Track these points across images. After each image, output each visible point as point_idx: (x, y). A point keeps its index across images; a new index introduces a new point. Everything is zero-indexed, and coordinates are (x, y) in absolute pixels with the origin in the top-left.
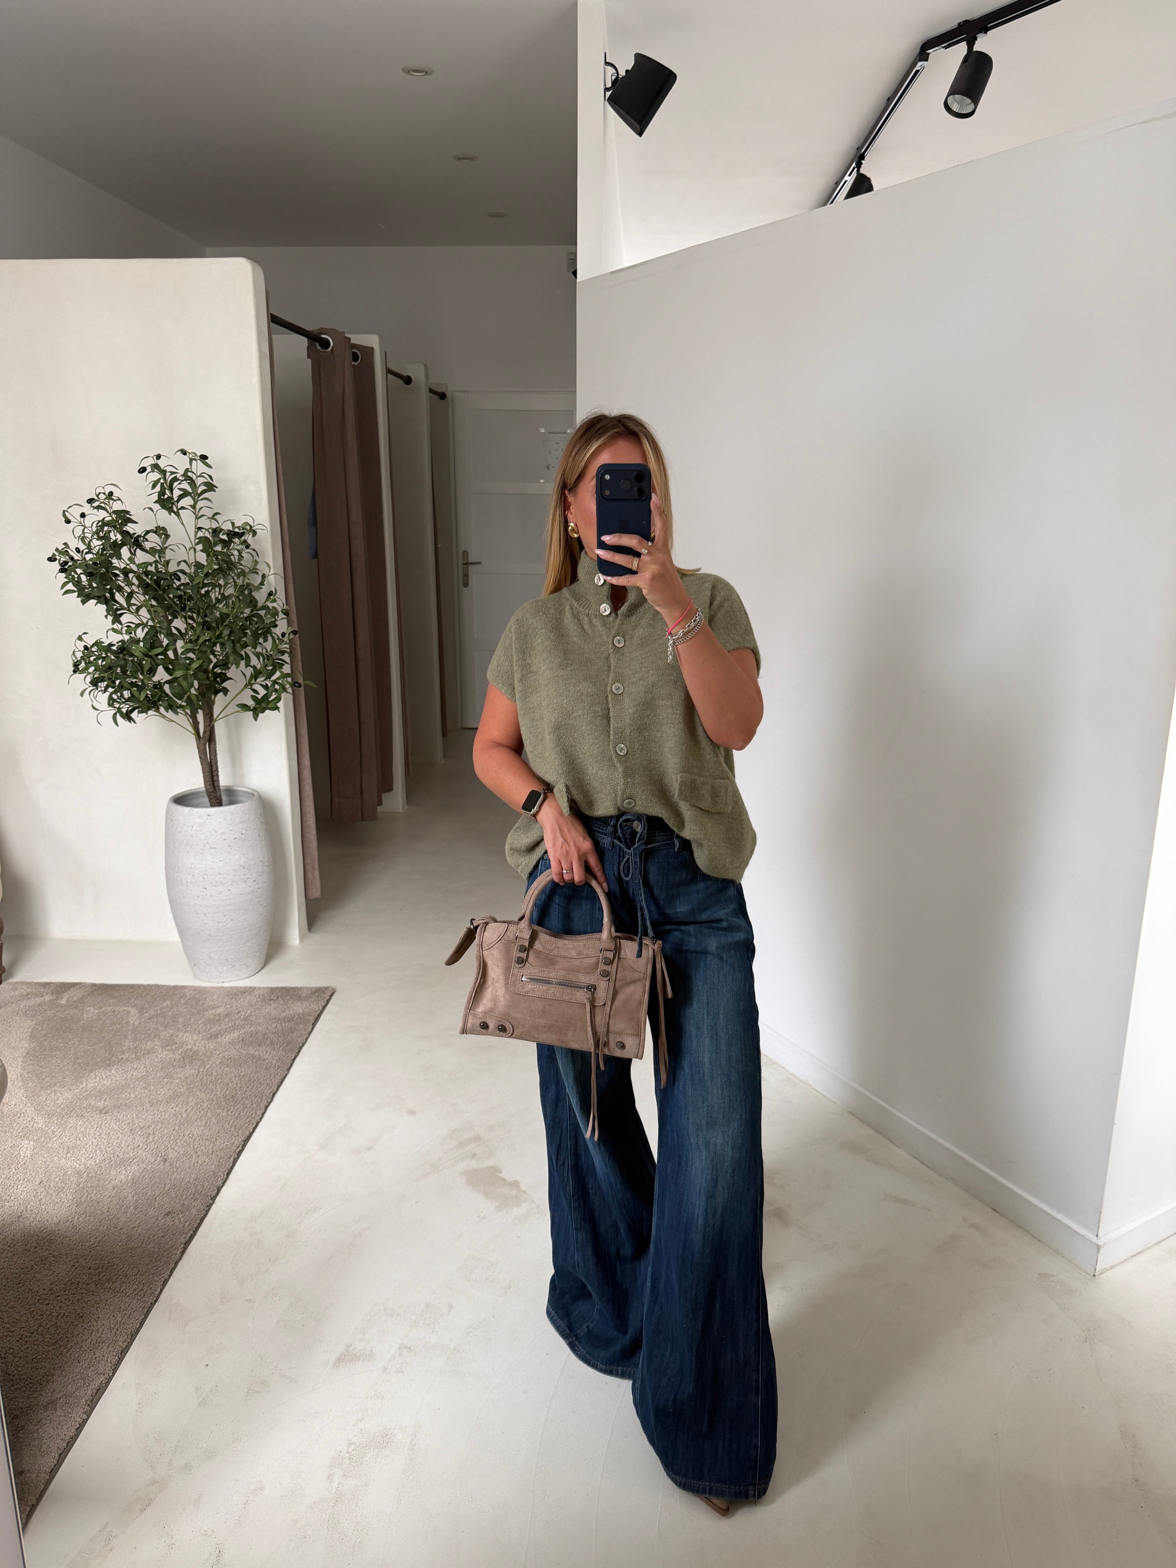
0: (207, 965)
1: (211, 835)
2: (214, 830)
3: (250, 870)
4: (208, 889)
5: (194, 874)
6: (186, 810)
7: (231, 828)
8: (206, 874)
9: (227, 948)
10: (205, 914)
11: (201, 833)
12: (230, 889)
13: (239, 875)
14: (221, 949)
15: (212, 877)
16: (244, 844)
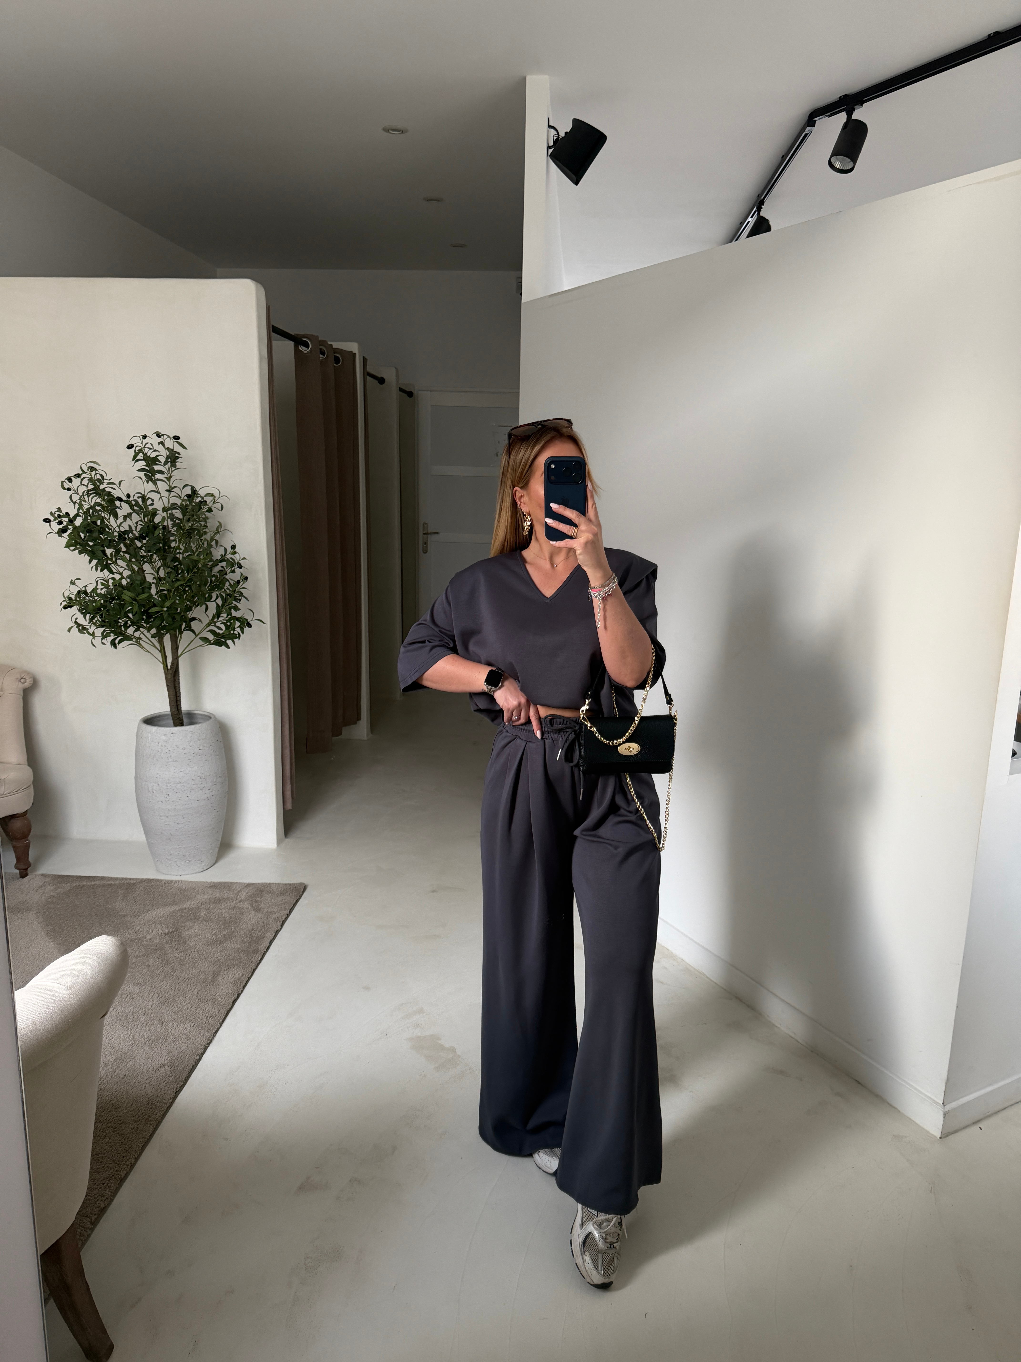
0: (168, 860)
1: (174, 750)
2: (176, 746)
3: (206, 780)
4: (170, 795)
5: (159, 783)
6: (153, 729)
7: (191, 744)
8: (169, 783)
9: (184, 846)
10: (167, 817)
11: (166, 748)
12: (188, 796)
13: (196, 784)
14: (180, 846)
15: (173, 785)
16: (201, 758)
